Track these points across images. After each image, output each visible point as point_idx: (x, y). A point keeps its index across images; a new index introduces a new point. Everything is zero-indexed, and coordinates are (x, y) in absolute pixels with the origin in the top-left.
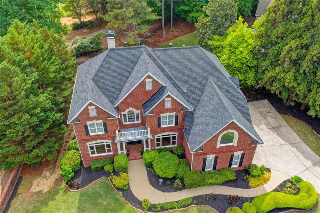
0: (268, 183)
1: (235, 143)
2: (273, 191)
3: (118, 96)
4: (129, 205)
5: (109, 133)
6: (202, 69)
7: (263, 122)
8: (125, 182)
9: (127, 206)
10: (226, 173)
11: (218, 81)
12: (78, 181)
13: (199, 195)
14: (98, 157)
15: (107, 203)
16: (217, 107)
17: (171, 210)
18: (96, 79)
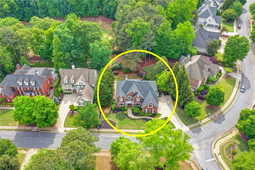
0: (160, 117)
1: (152, 107)
3: (127, 93)
4: (127, 118)
5: (124, 101)
7: (166, 102)
8: (126, 113)
10: (150, 114)
12: (115, 111)
14: (120, 106)
15: (122, 117)
17: (136, 120)
18: (122, 89)
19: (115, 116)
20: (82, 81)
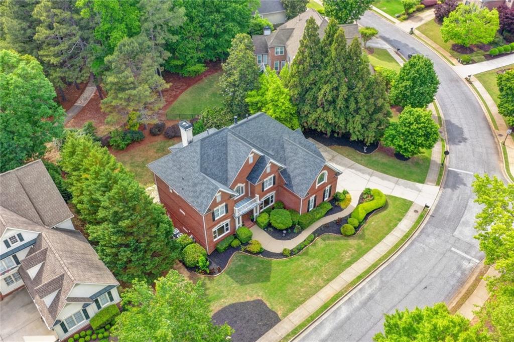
0: (352, 201)
1: (325, 180)
2: (359, 204)
4: (274, 260)
5: (229, 210)
6: (275, 132)
8: (257, 247)
10: (324, 206)
11: (290, 137)
12: (214, 267)
13: (315, 229)
14: (220, 239)
15: (256, 267)
16: (306, 157)
17: (305, 248)
18: (204, 170)
19: (229, 279)
20: (18, 227)
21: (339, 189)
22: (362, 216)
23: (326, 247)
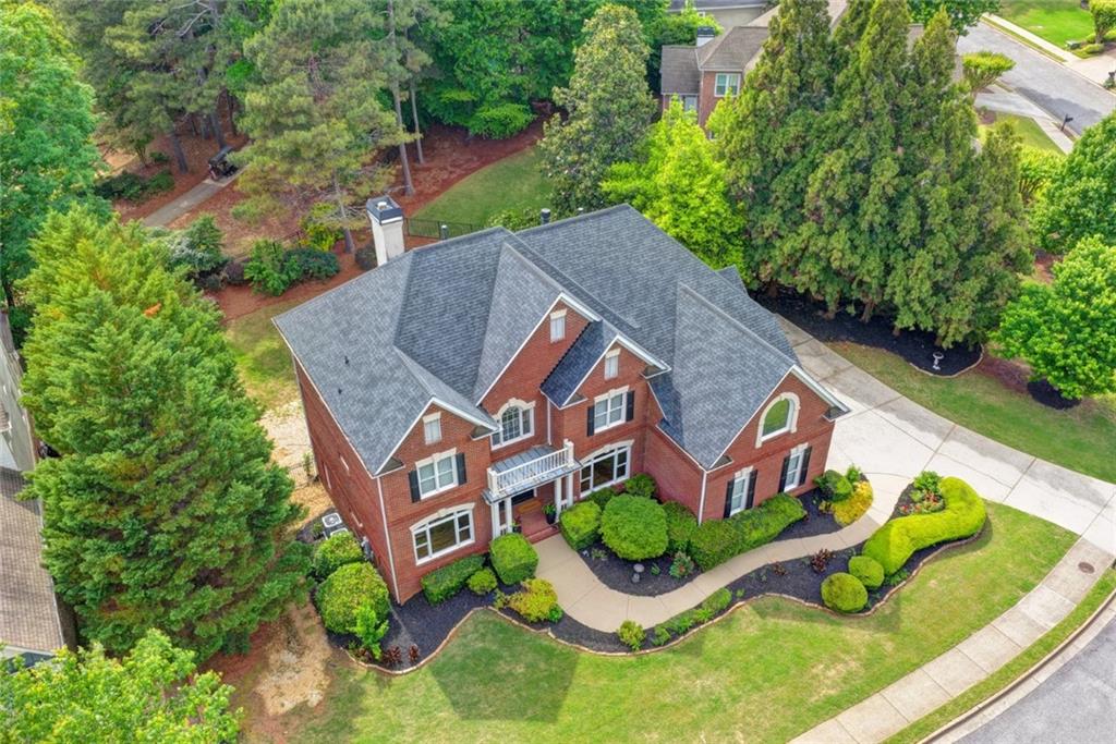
0: (873, 505)
1: (791, 426)
2: (893, 517)
3: (476, 375)
4: (587, 654)
5: (470, 480)
6: (653, 263)
8: (546, 602)
9: (582, 655)
10: (782, 507)
11: (699, 284)
13: (739, 576)
14: (437, 560)
15: (527, 667)
16: (735, 345)
17: (695, 630)
19: (437, 689)
21: (837, 461)
22: (899, 554)
23: (765, 637)
